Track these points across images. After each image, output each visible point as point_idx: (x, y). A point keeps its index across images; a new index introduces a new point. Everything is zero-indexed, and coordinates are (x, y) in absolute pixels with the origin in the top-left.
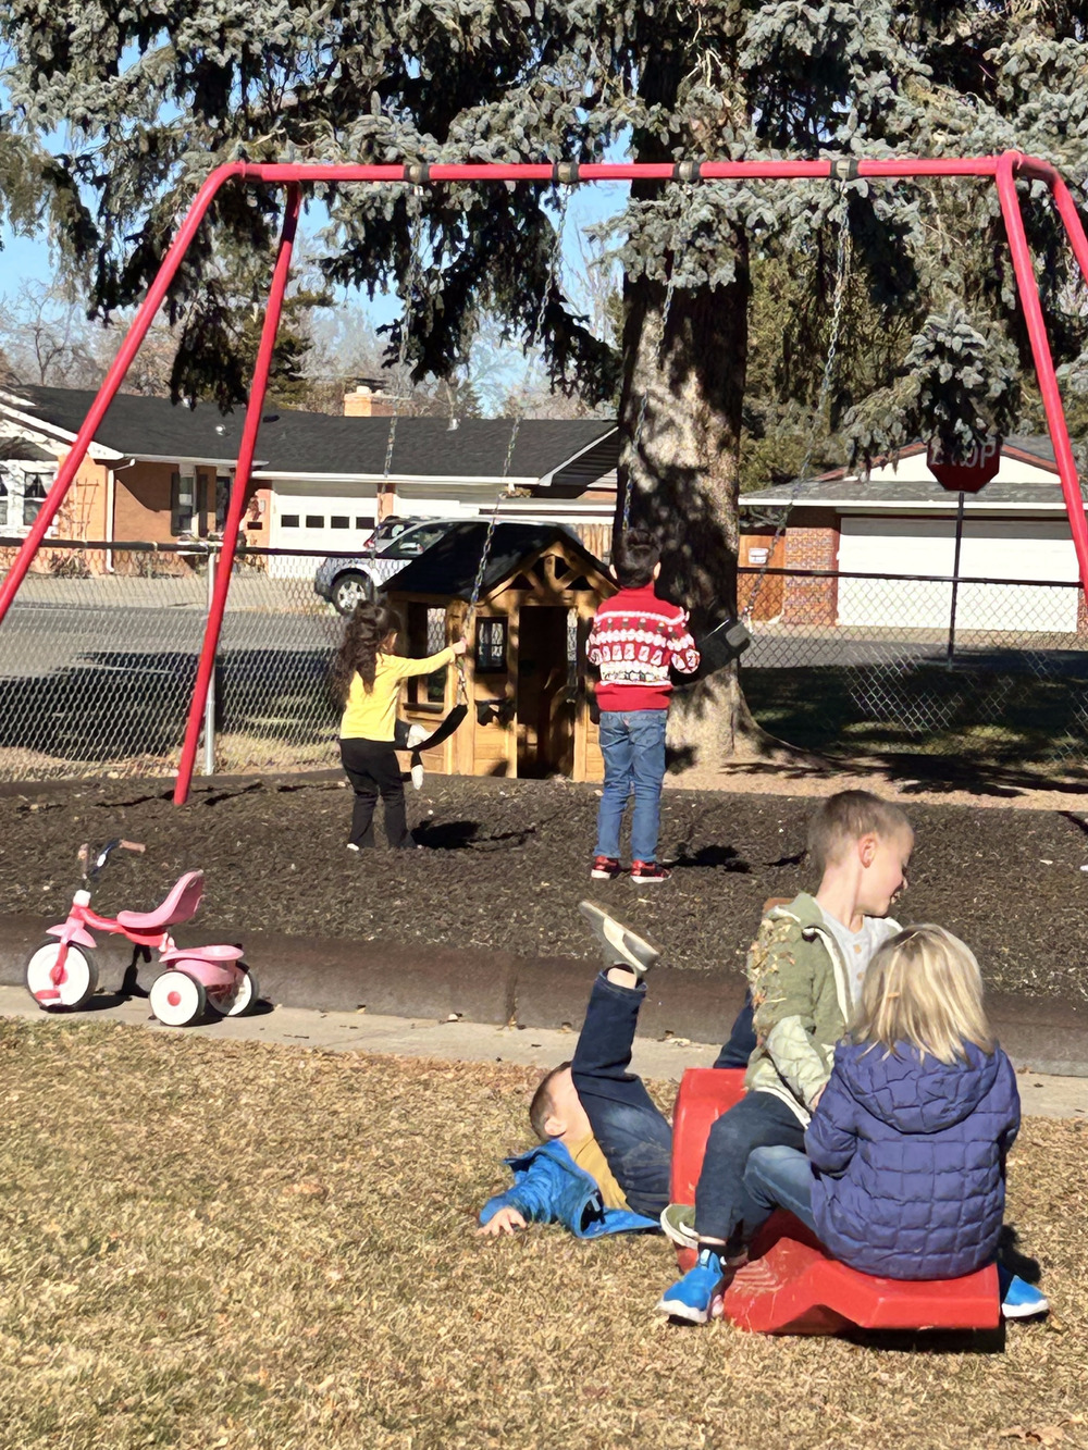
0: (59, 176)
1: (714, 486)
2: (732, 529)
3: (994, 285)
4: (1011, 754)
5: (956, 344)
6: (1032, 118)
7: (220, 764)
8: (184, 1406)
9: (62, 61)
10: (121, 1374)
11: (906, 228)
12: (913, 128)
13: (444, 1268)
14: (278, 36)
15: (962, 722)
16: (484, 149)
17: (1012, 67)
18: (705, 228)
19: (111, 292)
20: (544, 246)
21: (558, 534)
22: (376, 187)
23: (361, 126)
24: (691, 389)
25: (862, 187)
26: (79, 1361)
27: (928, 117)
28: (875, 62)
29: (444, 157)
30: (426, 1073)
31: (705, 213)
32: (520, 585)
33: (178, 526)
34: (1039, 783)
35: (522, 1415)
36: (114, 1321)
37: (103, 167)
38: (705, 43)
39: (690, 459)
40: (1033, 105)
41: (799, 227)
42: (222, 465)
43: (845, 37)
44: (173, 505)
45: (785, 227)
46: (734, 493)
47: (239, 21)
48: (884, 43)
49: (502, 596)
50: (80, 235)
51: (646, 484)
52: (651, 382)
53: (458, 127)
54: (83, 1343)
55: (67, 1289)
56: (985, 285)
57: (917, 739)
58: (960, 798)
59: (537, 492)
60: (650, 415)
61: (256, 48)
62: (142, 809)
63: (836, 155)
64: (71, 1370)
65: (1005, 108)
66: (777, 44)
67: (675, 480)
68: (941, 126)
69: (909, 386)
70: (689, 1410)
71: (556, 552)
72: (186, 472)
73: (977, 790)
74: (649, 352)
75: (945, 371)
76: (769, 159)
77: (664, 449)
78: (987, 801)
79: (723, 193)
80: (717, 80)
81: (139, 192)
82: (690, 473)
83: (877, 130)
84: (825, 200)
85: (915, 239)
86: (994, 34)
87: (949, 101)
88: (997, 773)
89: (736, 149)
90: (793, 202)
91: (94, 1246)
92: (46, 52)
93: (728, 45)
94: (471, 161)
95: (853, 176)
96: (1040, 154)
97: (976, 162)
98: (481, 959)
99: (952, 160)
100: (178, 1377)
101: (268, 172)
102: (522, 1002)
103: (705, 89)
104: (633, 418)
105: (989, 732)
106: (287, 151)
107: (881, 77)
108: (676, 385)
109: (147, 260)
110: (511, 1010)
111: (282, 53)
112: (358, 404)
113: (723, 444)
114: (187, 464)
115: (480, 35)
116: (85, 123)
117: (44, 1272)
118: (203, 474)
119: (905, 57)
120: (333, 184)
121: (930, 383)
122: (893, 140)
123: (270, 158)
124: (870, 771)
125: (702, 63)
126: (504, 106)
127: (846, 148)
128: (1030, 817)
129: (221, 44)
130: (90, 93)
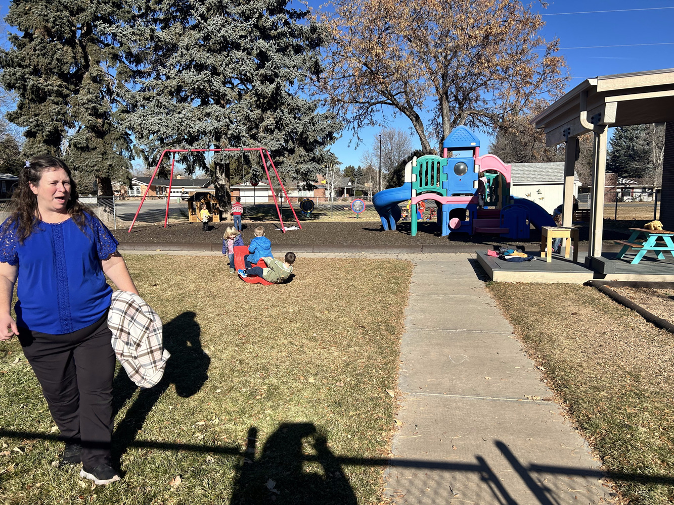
0: (142, 151)
1: (227, 187)
2: (230, 191)
3: (259, 163)
4: (264, 216)
5: (256, 169)
6: (262, 143)
7: (169, 222)
8: (184, 297)
9: (142, 137)
10: (175, 294)
11: (249, 156)
12: (249, 144)
13: (211, 279)
14: (170, 134)
15: (258, 213)
16: (197, 147)
17: (260, 137)
18: (225, 156)
19: (150, 165)
20: (203, 158)
21: (209, 193)
22: (184, 152)
23: (182, 145)
24: (223, 175)
25: (244, 151)
26: (170, 293)
27: (250, 143)
28: (244, 136)
29: (192, 148)
30: (204, 258)
31: (225, 155)
32: (205, 199)
33: (157, 193)
34: (268, 220)
35: (224, 294)
36: (173, 288)
37: (147, 150)
38: (223, 134)
39: (224, 183)
40: (262, 141)
41: (236, 156)
42: (162, 186)
43: (240, 134)
44: (156, 191)
45: (235, 156)
46: (229, 188)
47: (165, 132)
48: (244, 134)
49: (202, 201)
50: (146, 159)
51: (219, 187)
52: (218, 174)
53: (194, 145)
54: (170, 291)
55: (166, 285)
56: (258, 163)
57: (253, 215)
58: (259, 222)
59: (202, 188)
60: (219, 178)
61: (168, 135)
62: (160, 229)
63: (240, 148)
64: (169, 294)
65: (259, 142)
66: (232, 134)
67: (222, 186)
68: (252, 144)
69: (251, 174)
70: (243, 292)
71: (208, 195)
72: (157, 187)
73: (261, 221)
74: (218, 171)
75: (255, 173)
76: (232, 148)
77: (220, 182)
78: (262, 222)
79: (227, 152)
80: (225, 139)
81: (152, 153)
82: (224, 185)
83: (244, 145)
84: (239, 153)
85: (250, 157)
86: (257, 133)
87: (252, 141)
88: (262, 219)
89: (228, 147)
90: (235, 153)
91: (168, 280)
92: (140, 136)
93: (226, 134)
94: (196, 149)
95: (243, 150)
96: (264, 147)
97: (256, 148)
98: (207, 244)
99: (254, 148)
100: (182, 294)
101: (170, 151)
102: (213, 249)
103: (224, 140)
104: (217, 179)
105: (261, 214)
106: (173, 148)
107: (245, 138)
108: (221, 175)
109: (154, 161)
110: (212, 249)
111: (171, 136)
112: (179, 177)
113: (228, 181)
114: (157, 186)
115: (196, 134)
116: (146, 145)
117: (163, 284)
118: (159, 187)
119: (247, 135)
120: (179, 152)
121: (253, 174)
122: (246, 146)
123: (170, 149)
124: (248, 219)
125: (223, 137)
126: (199, 142)
127: (241, 147)
128: (268, 224)
129: (163, 135)
130: (146, 141)
